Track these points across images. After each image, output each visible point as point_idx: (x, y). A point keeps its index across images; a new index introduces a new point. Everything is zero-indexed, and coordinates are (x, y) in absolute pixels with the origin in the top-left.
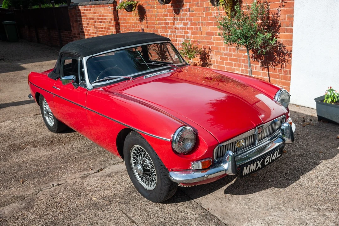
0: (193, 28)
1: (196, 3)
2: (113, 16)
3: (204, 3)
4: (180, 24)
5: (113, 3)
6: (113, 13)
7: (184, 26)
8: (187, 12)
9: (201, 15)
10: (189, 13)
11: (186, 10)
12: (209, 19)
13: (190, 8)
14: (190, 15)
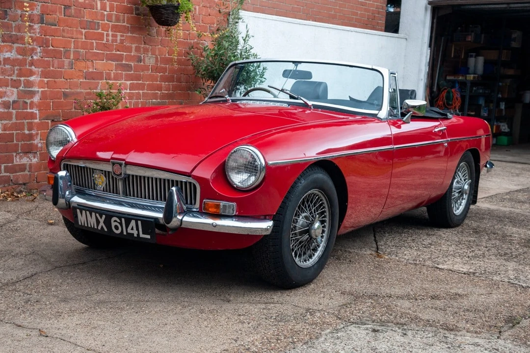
0: (49, 61)
1: (63, 7)
3: (85, 10)
4: (5, 49)
7: (20, 57)
8: (33, 22)
9: (74, 36)
10: (41, 27)
11: (31, 19)
12: (95, 45)
14: (44, 32)
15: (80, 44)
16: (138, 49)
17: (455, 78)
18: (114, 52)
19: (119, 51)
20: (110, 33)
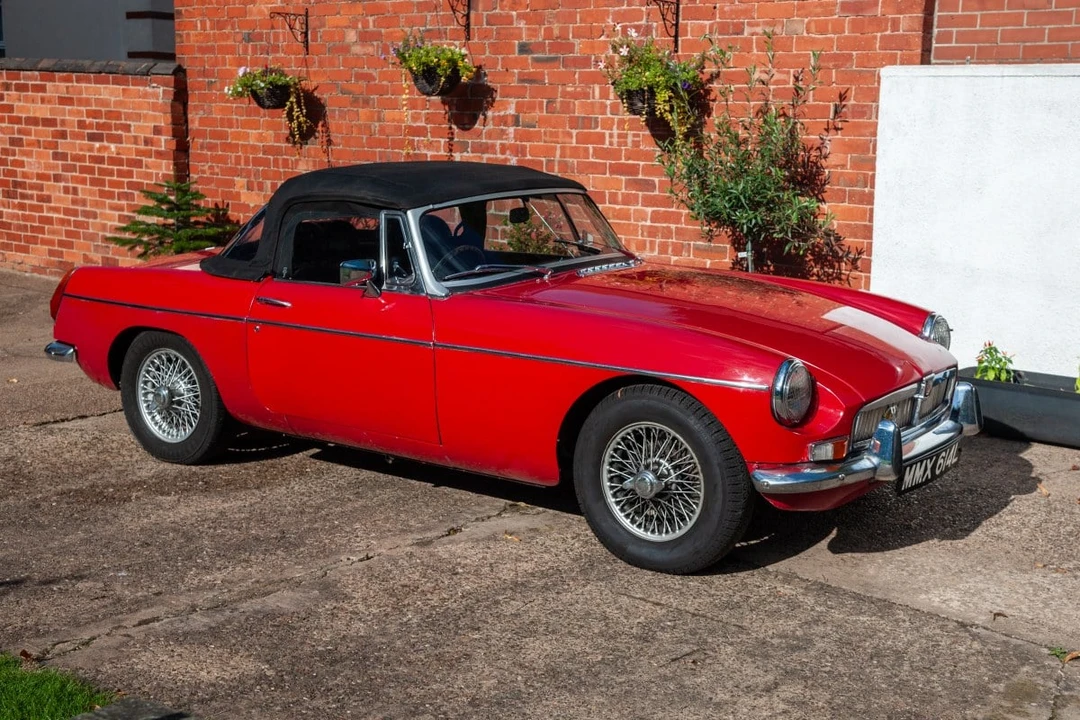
1: (545, 101)
2: (170, 120)
3: (577, 102)
5: (174, 73)
6: (169, 110)
8: (505, 124)
9: (560, 140)
10: (515, 130)
11: (503, 120)
12: (591, 151)
13: (521, 115)
14: (518, 136)
15: (568, 152)
18: (623, 161)
19: (631, 159)
20: (615, 131)
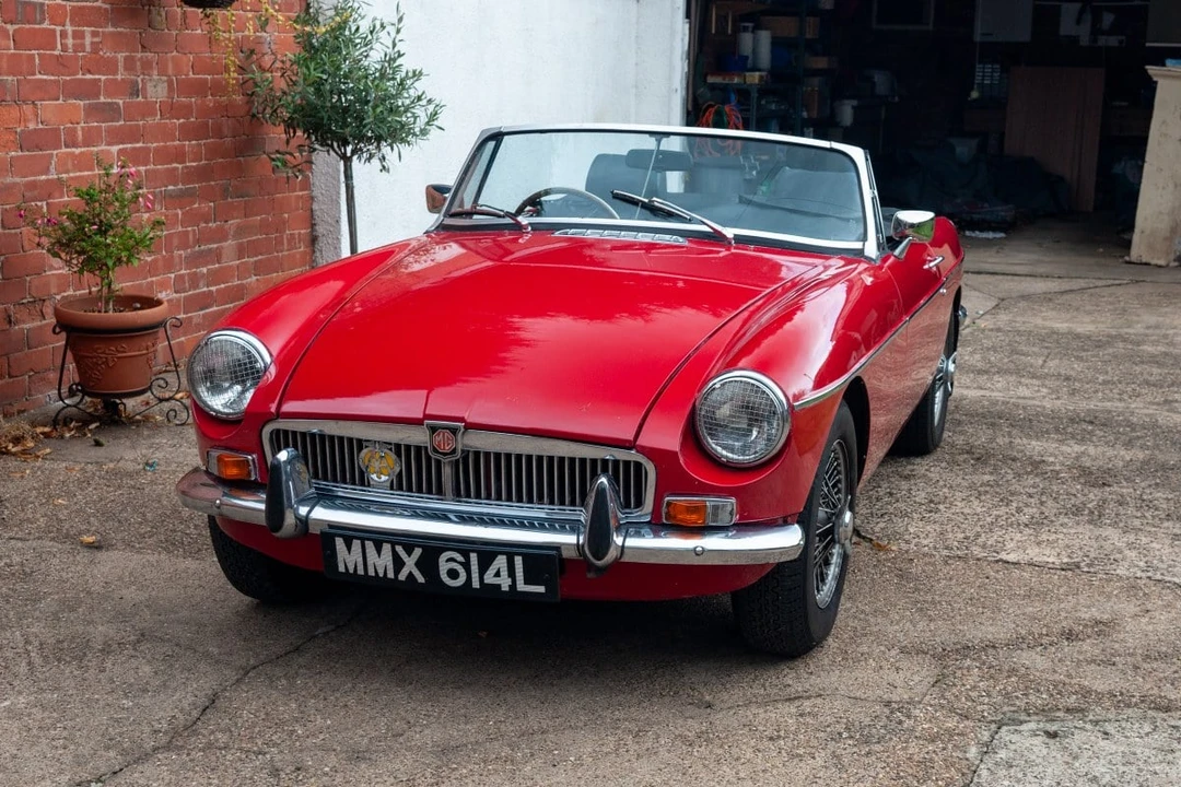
15: (4, 63)
16: (130, 64)
17: (724, 79)
19: (90, 72)
20: (69, 29)
